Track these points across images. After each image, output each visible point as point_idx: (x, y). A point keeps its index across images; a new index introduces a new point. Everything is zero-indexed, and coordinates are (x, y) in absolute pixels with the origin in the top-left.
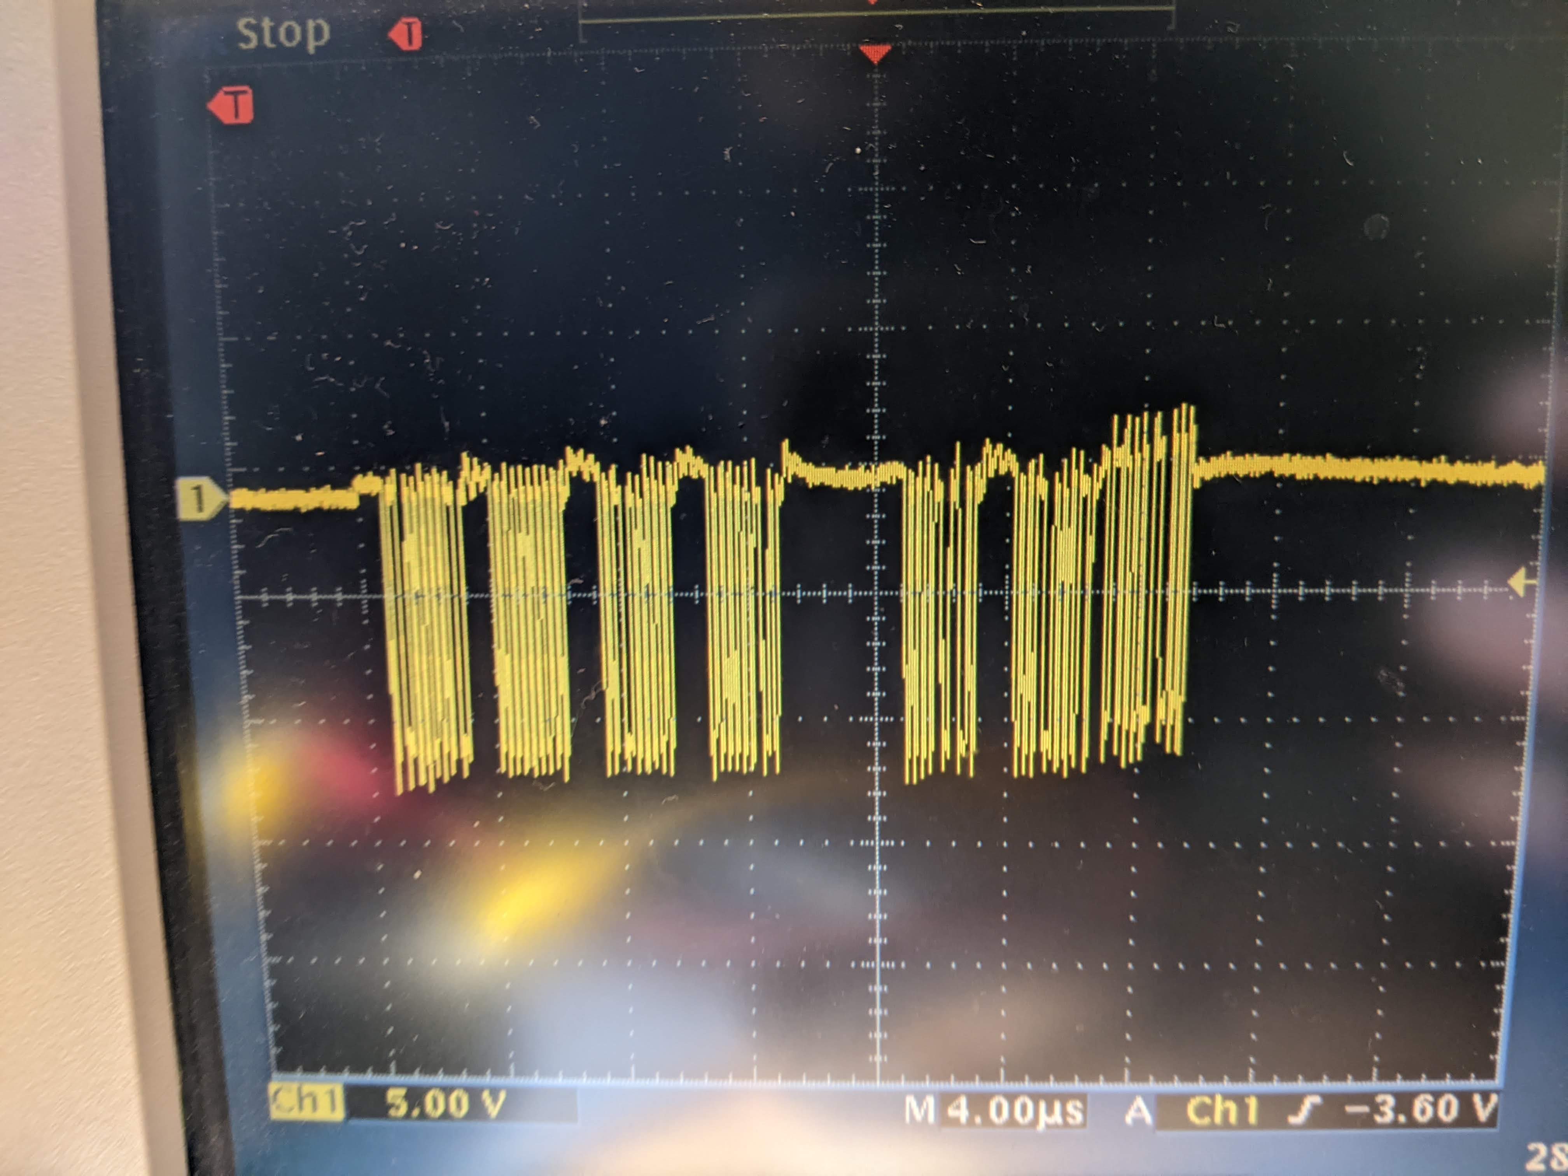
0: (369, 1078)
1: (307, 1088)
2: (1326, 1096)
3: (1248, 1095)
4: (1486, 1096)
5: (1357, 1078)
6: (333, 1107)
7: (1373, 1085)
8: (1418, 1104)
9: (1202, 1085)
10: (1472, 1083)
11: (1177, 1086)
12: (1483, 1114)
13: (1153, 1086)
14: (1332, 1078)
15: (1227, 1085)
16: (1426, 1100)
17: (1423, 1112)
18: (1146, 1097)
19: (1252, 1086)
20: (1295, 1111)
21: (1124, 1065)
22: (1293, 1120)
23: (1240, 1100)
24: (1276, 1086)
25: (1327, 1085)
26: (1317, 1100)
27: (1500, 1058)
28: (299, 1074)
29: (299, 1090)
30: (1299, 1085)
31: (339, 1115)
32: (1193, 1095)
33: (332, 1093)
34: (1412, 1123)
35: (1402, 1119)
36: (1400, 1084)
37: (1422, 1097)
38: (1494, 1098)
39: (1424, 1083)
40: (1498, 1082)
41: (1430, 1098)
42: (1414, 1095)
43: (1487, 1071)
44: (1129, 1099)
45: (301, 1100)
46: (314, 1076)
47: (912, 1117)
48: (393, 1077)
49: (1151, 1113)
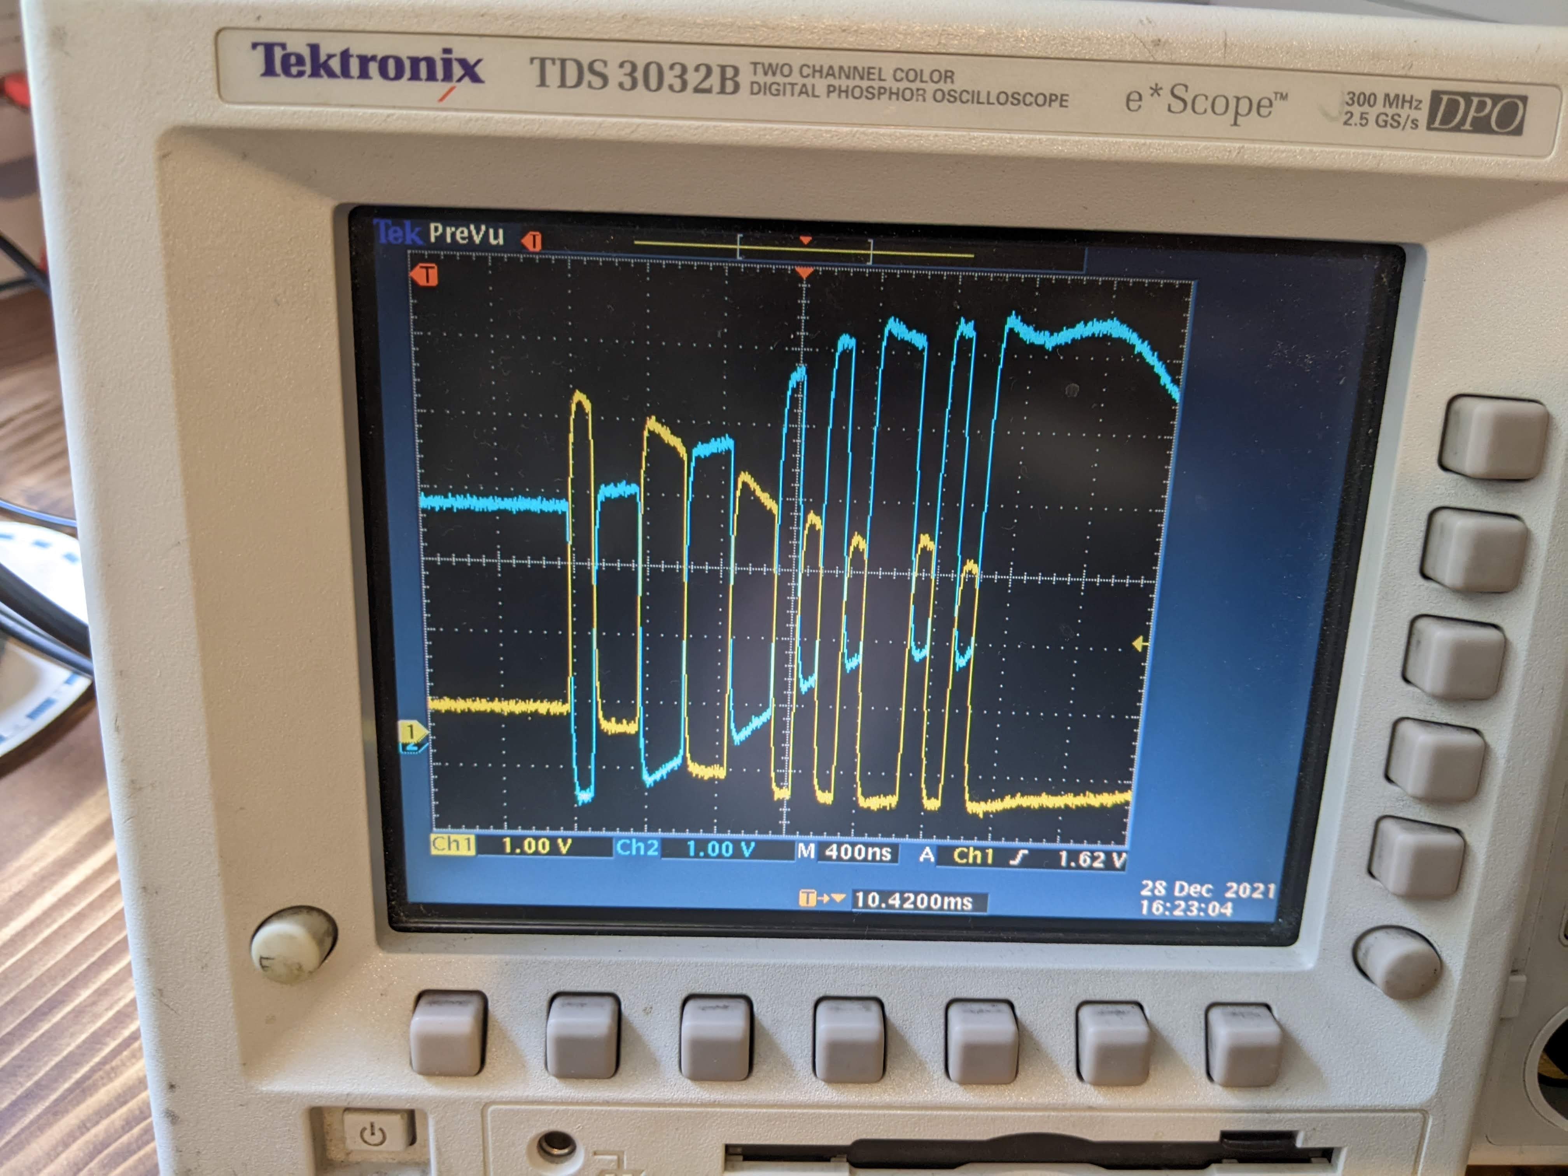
0: (492, 831)
1: (453, 837)
2: (1030, 850)
3: (988, 848)
4: (1120, 854)
5: (1048, 841)
6: (469, 849)
7: (1057, 845)
8: (1082, 857)
9: (962, 841)
10: (1112, 846)
11: (948, 841)
12: (1118, 864)
13: (935, 841)
14: (1034, 841)
15: (976, 842)
16: (1087, 855)
17: (1085, 861)
18: (931, 846)
19: (989, 843)
20: (1014, 858)
21: (920, 829)
22: (1012, 862)
23: (983, 850)
24: (1003, 843)
25: (1031, 844)
26: (1026, 852)
27: (1128, 833)
28: (449, 830)
29: (449, 838)
30: (1016, 844)
31: (473, 852)
32: (958, 847)
33: (469, 839)
34: (1079, 867)
35: (1073, 864)
36: (1072, 845)
37: (1084, 853)
38: (1124, 855)
39: (1085, 845)
40: (1126, 847)
41: (1089, 854)
42: (1079, 852)
43: (1121, 841)
44: (922, 848)
45: (449, 843)
46: (458, 830)
47: (802, 855)
48: (505, 831)
49: (934, 856)
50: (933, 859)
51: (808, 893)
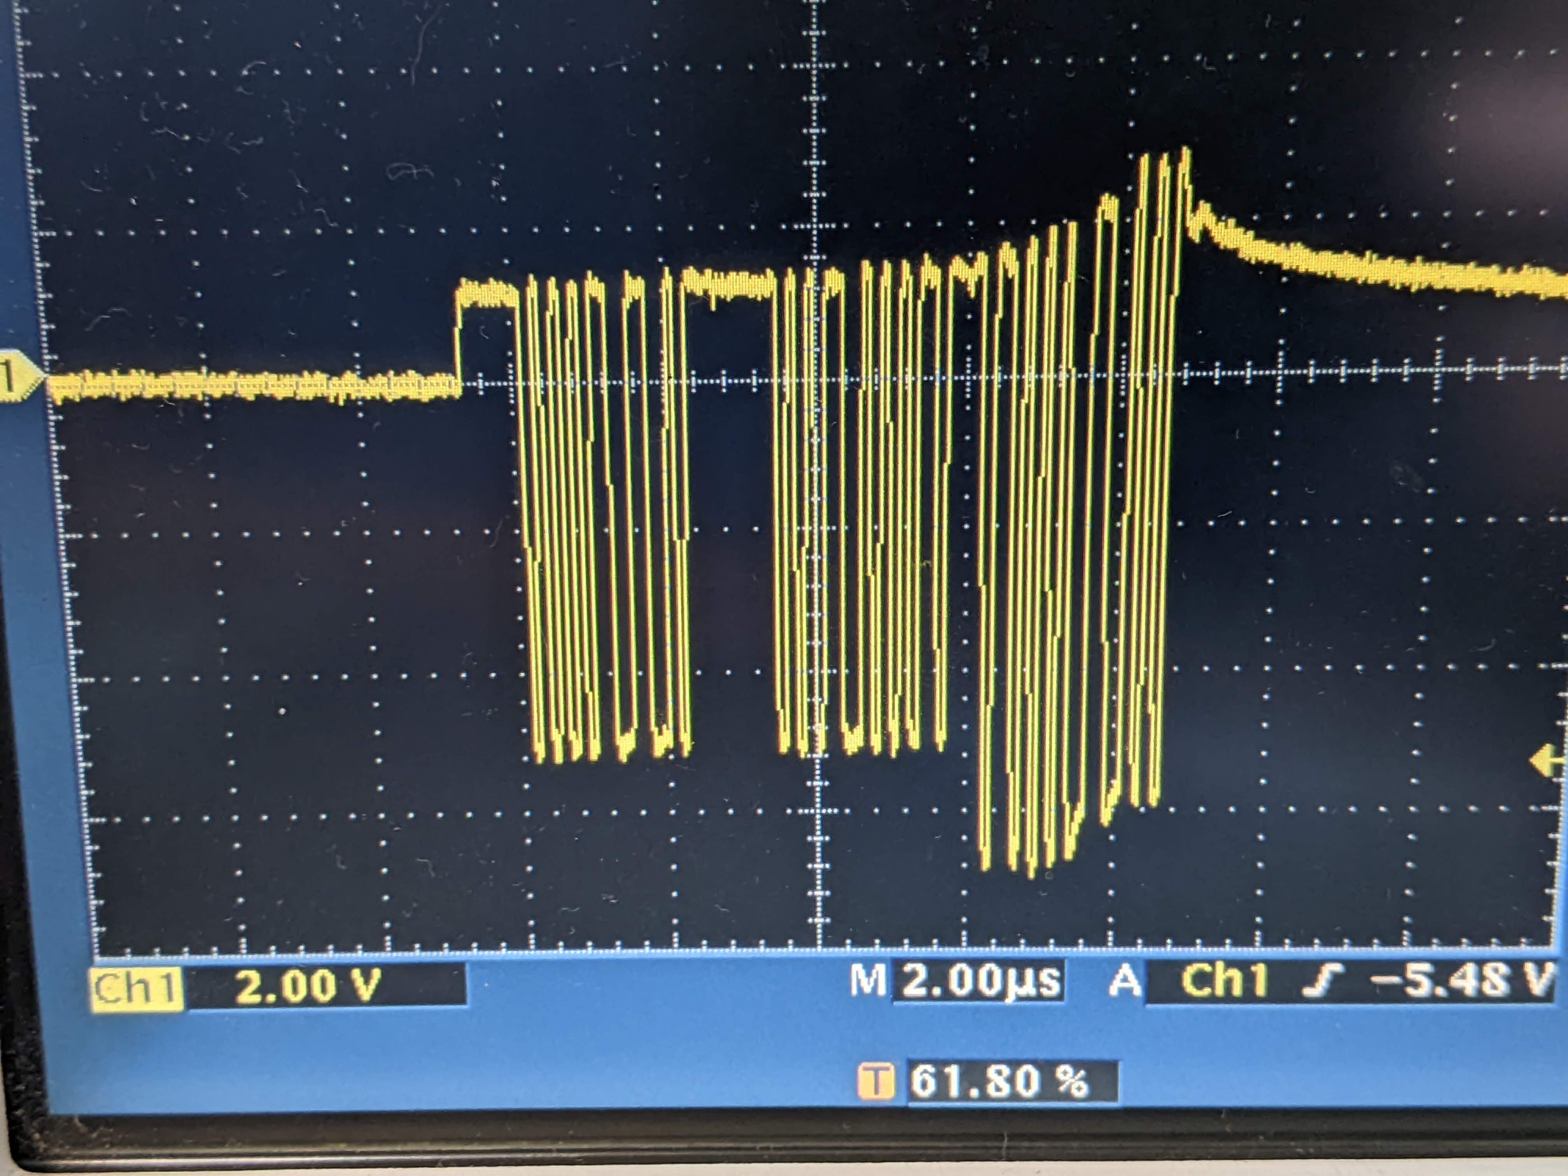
0: (214, 959)
1: (136, 973)
2: (1347, 964)
3: (1255, 962)
4: (1540, 965)
5: (1384, 943)
6: (171, 996)
7: (1404, 951)
9: (1200, 950)
10: (1524, 949)
11: (1170, 951)
12: (1538, 987)
13: (1141, 950)
14: (1355, 942)
15: (1229, 950)
16: (1469, 970)
18: (1134, 964)
19: (1259, 951)
20: (1312, 981)
21: (1107, 926)
22: (1309, 992)
23: (1245, 966)
24: (1287, 951)
25: (1347, 950)
26: (1338, 968)
27: (1556, 919)
28: (128, 958)
29: (128, 975)
30: (1317, 950)
31: (178, 1004)
32: (1190, 962)
33: (168, 978)
34: (1452, 996)
35: (1440, 991)
36: (1439, 950)
37: (1464, 966)
38: (1551, 968)
39: (1467, 950)
40: (1554, 949)
41: (1474, 967)
42: (1455, 963)
43: (1541, 936)
44: (1114, 965)
45: (129, 987)
46: (146, 958)
47: (860, 989)
48: (243, 957)
49: (1140, 983)
50: (1138, 991)
51: (876, 1071)
